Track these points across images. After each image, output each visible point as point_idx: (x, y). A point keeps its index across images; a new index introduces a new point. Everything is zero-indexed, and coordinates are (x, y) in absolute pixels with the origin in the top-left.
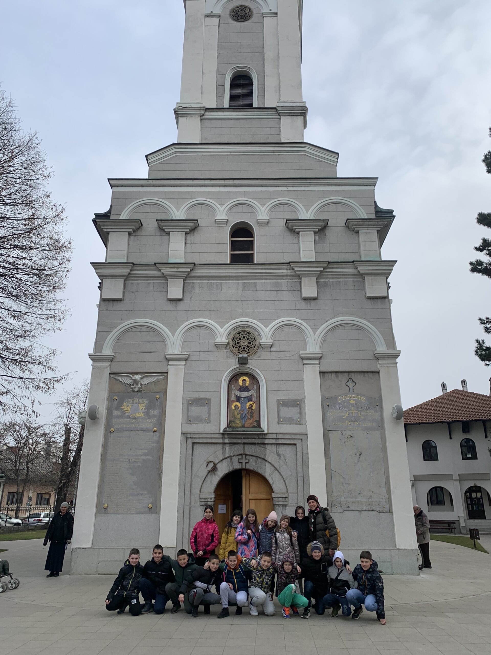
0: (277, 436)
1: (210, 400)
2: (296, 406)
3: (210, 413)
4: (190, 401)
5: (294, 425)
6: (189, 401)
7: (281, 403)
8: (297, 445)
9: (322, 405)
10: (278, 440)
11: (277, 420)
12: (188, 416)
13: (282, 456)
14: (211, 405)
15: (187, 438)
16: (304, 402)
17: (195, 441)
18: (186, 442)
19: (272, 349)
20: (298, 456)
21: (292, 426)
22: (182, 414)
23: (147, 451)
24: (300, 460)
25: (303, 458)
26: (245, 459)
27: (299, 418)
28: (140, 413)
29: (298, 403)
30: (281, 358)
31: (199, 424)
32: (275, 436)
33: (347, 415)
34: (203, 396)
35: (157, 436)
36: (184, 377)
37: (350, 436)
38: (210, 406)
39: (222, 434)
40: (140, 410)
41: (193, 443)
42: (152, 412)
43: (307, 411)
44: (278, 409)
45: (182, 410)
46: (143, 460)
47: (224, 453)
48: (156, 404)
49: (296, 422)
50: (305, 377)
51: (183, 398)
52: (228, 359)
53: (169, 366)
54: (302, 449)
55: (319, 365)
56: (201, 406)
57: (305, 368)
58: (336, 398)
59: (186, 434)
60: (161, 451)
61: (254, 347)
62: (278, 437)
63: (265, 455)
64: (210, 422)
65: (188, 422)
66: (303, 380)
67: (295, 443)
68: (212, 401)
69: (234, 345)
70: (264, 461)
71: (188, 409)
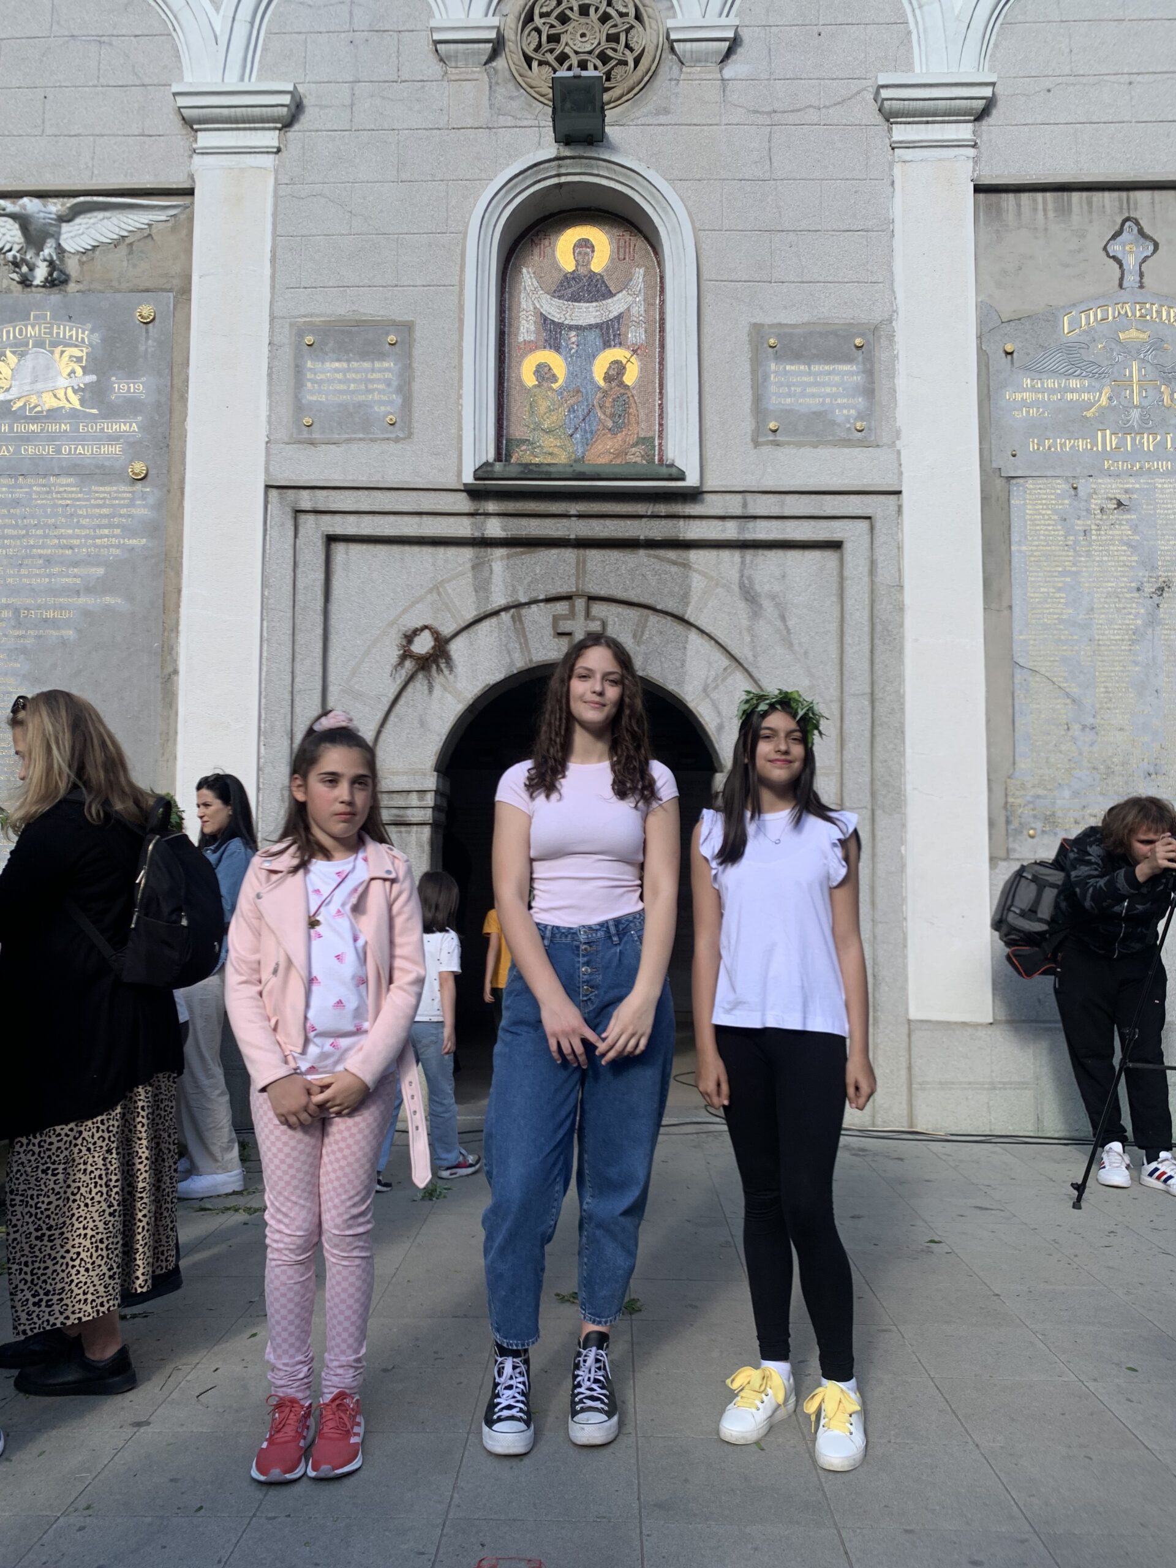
0: (745, 505)
1: (407, 328)
2: (848, 359)
3: (410, 390)
4: (312, 332)
5: (836, 450)
6: (300, 334)
7: (772, 341)
8: (848, 547)
9: (982, 353)
10: (751, 524)
11: (748, 425)
12: (299, 408)
13: (766, 603)
14: (417, 351)
15: (298, 512)
16: (891, 337)
17: (339, 531)
18: (291, 534)
19: (729, 71)
20: (849, 603)
21: (824, 452)
22: (270, 395)
23: (101, 571)
24: (858, 614)
25: (877, 607)
26: (588, 615)
27: (860, 417)
28: (61, 394)
29: (858, 341)
30: (776, 117)
31: (354, 447)
32: (734, 506)
33: (1104, 401)
34: (371, 307)
35: (151, 500)
36: (275, 215)
37: (1112, 505)
38: (410, 356)
39: (474, 493)
40: (63, 382)
41: (331, 539)
42: (122, 388)
43: (902, 383)
44: (754, 372)
45: (270, 375)
46: (86, 613)
47: (482, 587)
48: (142, 348)
49: (843, 435)
50: (898, 210)
51: (272, 318)
52: (503, 120)
53: (197, 159)
54: (873, 563)
55: (971, 152)
56: (364, 355)
57: (897, 170)
58: (1051, 317)
59: (290, 493)
60: (172, 574)
61: (637, 61)
62: (751, 511)
63: (685, 598)
64: (410, 435)
65: (300, 432)
66: (887, 227)
67: (836, 537)
68: (418, 334)
69: (530, 52)
70: (679, 628)
71: (299, 371)
